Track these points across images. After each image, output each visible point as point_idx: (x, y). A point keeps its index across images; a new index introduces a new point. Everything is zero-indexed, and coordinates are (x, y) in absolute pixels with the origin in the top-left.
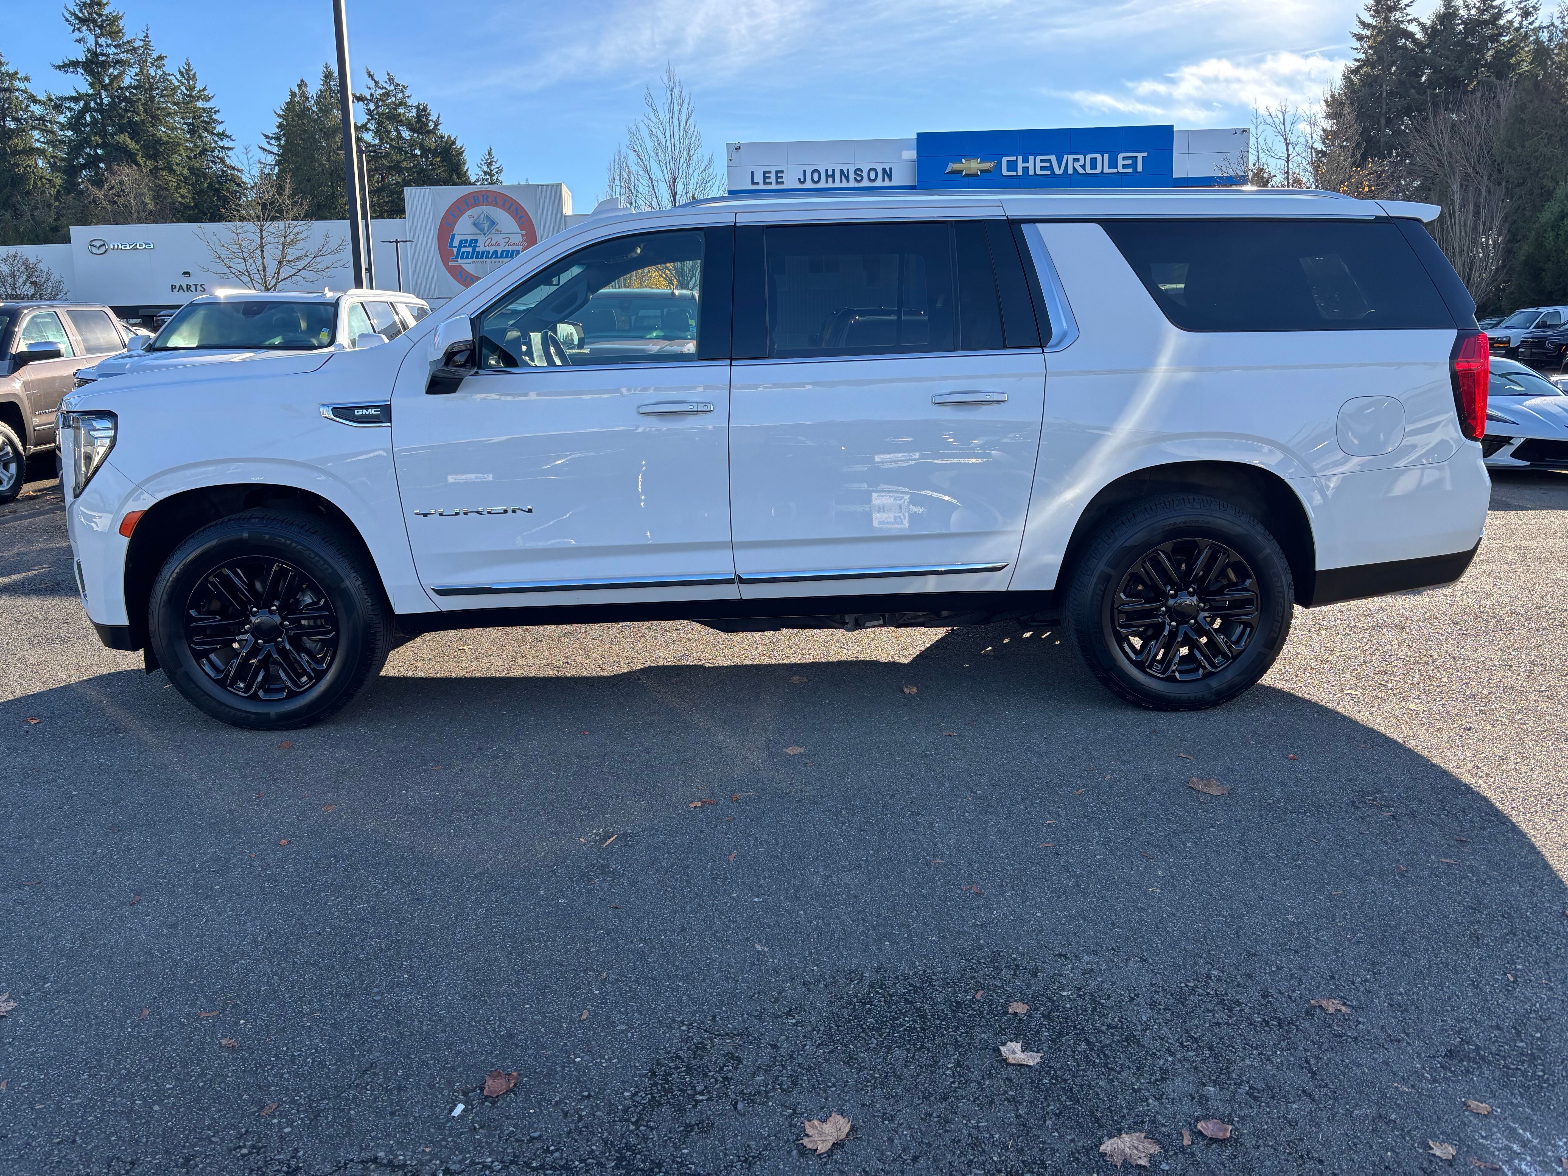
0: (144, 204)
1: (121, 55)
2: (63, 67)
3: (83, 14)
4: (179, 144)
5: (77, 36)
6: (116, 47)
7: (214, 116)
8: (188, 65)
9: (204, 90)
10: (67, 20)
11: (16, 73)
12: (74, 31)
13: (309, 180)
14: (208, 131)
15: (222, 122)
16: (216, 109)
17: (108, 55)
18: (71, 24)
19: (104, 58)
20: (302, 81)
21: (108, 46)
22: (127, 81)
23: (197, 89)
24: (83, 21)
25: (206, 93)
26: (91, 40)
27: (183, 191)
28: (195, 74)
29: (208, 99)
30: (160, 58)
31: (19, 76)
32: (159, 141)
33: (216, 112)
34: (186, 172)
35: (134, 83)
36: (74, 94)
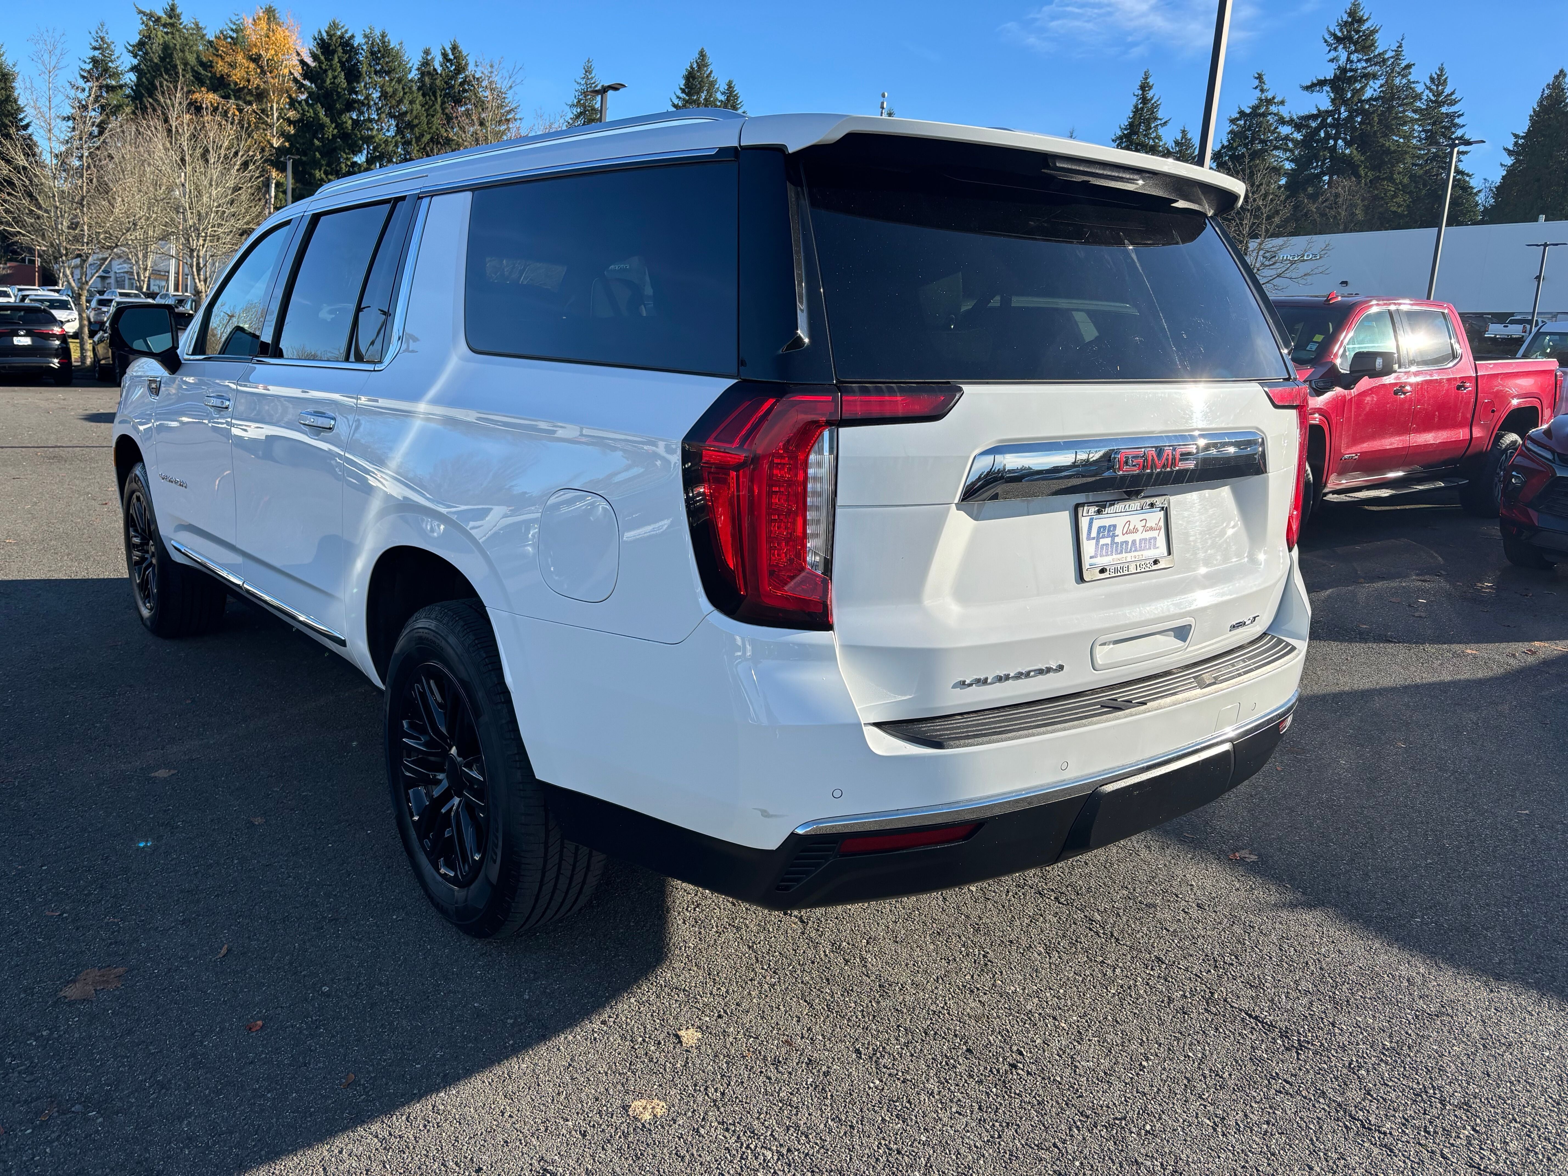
0: (1353, 214)
1: (1369, 69)
2: (1310, 88)
3: (1343, 33)
4: (1406, 153)
5: (1333, 54)
6: (1367, 61)
7: (1457, 121)
8: (1441, 70)
9: (1452, 93)
10: (1326, 41)
11: (1274, 98)
12: (1330, 51)
13: (1538, 180)
14: (1445, 137)
15: (1464, 126)
16: (1460, 113)
17: (1356, 70)
18: (1329, 45)
19: (1352, 74)
20: (1561, 71)
21: (1359, 61)
22: (1368, 94)
23: (1445, 94)
24: (1338, 40)
25: (1453, 97)
26: (1344, 56)
27: (1399, 200)
28: (1446, 78)
29: (1454, 103)
30: (1409, 66)
31: (1276, 101)
32: (1388, 151)
33: (1459, 116)
34: (1406, 180)
35: (1376, 94)
36: (1315, 112)
